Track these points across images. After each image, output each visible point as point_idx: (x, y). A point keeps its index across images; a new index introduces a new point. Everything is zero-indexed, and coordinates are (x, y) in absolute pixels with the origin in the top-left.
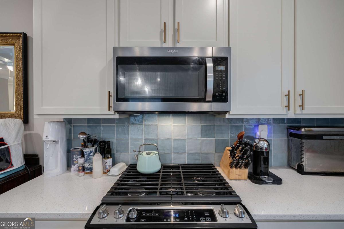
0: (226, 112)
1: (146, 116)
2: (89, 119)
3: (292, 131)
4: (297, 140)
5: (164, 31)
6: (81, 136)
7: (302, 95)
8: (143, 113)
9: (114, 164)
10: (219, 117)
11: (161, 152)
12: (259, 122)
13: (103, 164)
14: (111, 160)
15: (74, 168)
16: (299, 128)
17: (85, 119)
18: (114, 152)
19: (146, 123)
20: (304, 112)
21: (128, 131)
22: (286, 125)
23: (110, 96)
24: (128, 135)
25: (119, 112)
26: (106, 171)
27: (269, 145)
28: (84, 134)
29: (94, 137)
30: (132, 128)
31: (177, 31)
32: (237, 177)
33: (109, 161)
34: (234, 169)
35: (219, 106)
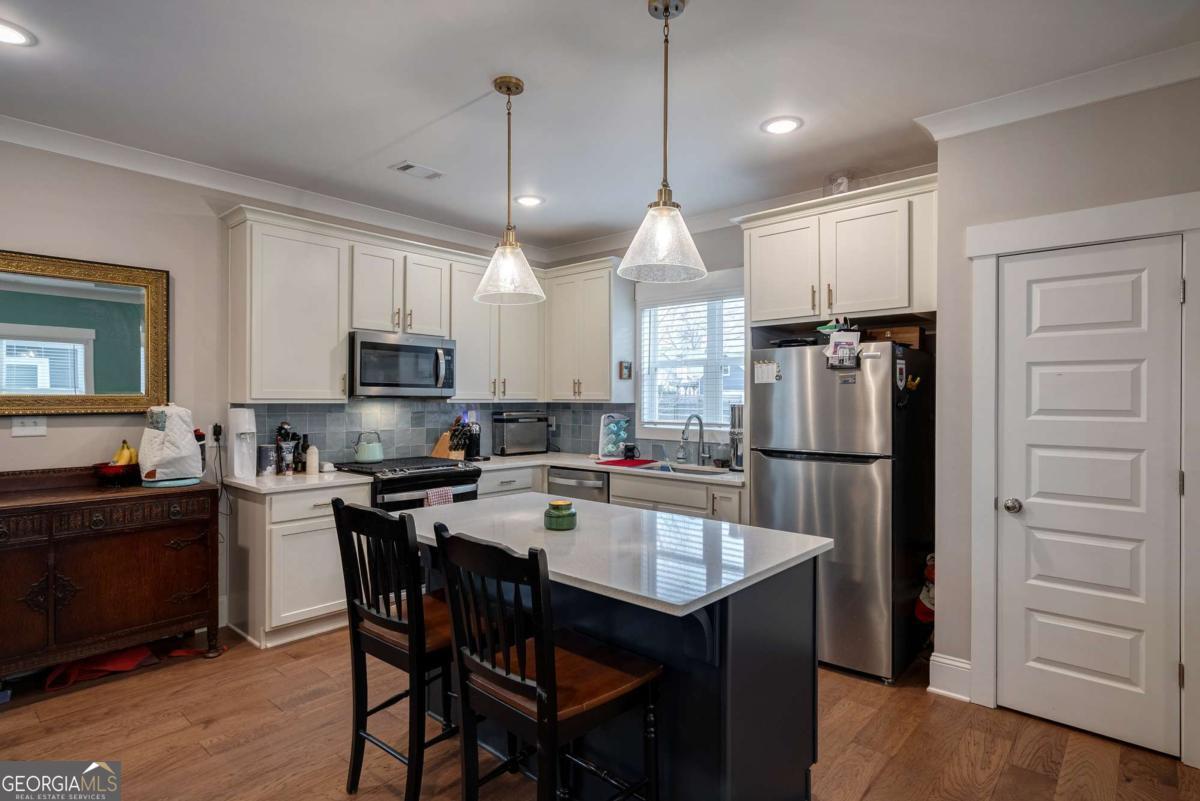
0: (449, 397)
2: (269, 405)
3: (496, 417)
4: (499, 424)
7: (504, 383)
10: (441, 401)
12: (469, 407)
16: (501, 414)
17: (264, 405)
19: (348, 411)
20: (506, 397)
21: (325, 420)
22: (491, 411)
23: (344, 379)
24: (325, 425)
27: (480, 428)
30: (329, 418)
34: (453, 452)
35: (446, 392)
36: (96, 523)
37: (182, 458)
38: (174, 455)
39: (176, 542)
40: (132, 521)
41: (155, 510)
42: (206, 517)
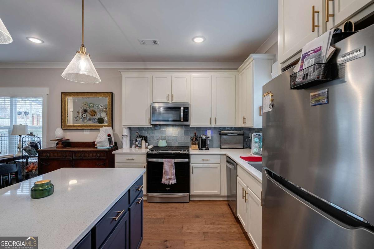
1: (161, 126)
5: (168, 96)
6: (137, 134)
7: (215, 119)
8: (160, 125)
9: (149, 145)
11: (167, 141)
13: (146, 144)
14: (148, 143)
15: (133, 146)
18: (148, 141)
19: (162, 129)
20: (217, 125)
23: (149, 119)
24: (154, 134)
25: (152, 125)
26: (146, 148)
28: (138, 133)
29: (141, 135)
30: (155, 131)
31: (172, 96)
32: (194, 148)
33: (147, 144)
34: (193, 145)
35: (186, 123)
36: (81, 156)
37: (102, 141)
38: (100, 140)
39: (98, 164)
40: (88, 157)
41: (93, 155)
42: (105, 158)
